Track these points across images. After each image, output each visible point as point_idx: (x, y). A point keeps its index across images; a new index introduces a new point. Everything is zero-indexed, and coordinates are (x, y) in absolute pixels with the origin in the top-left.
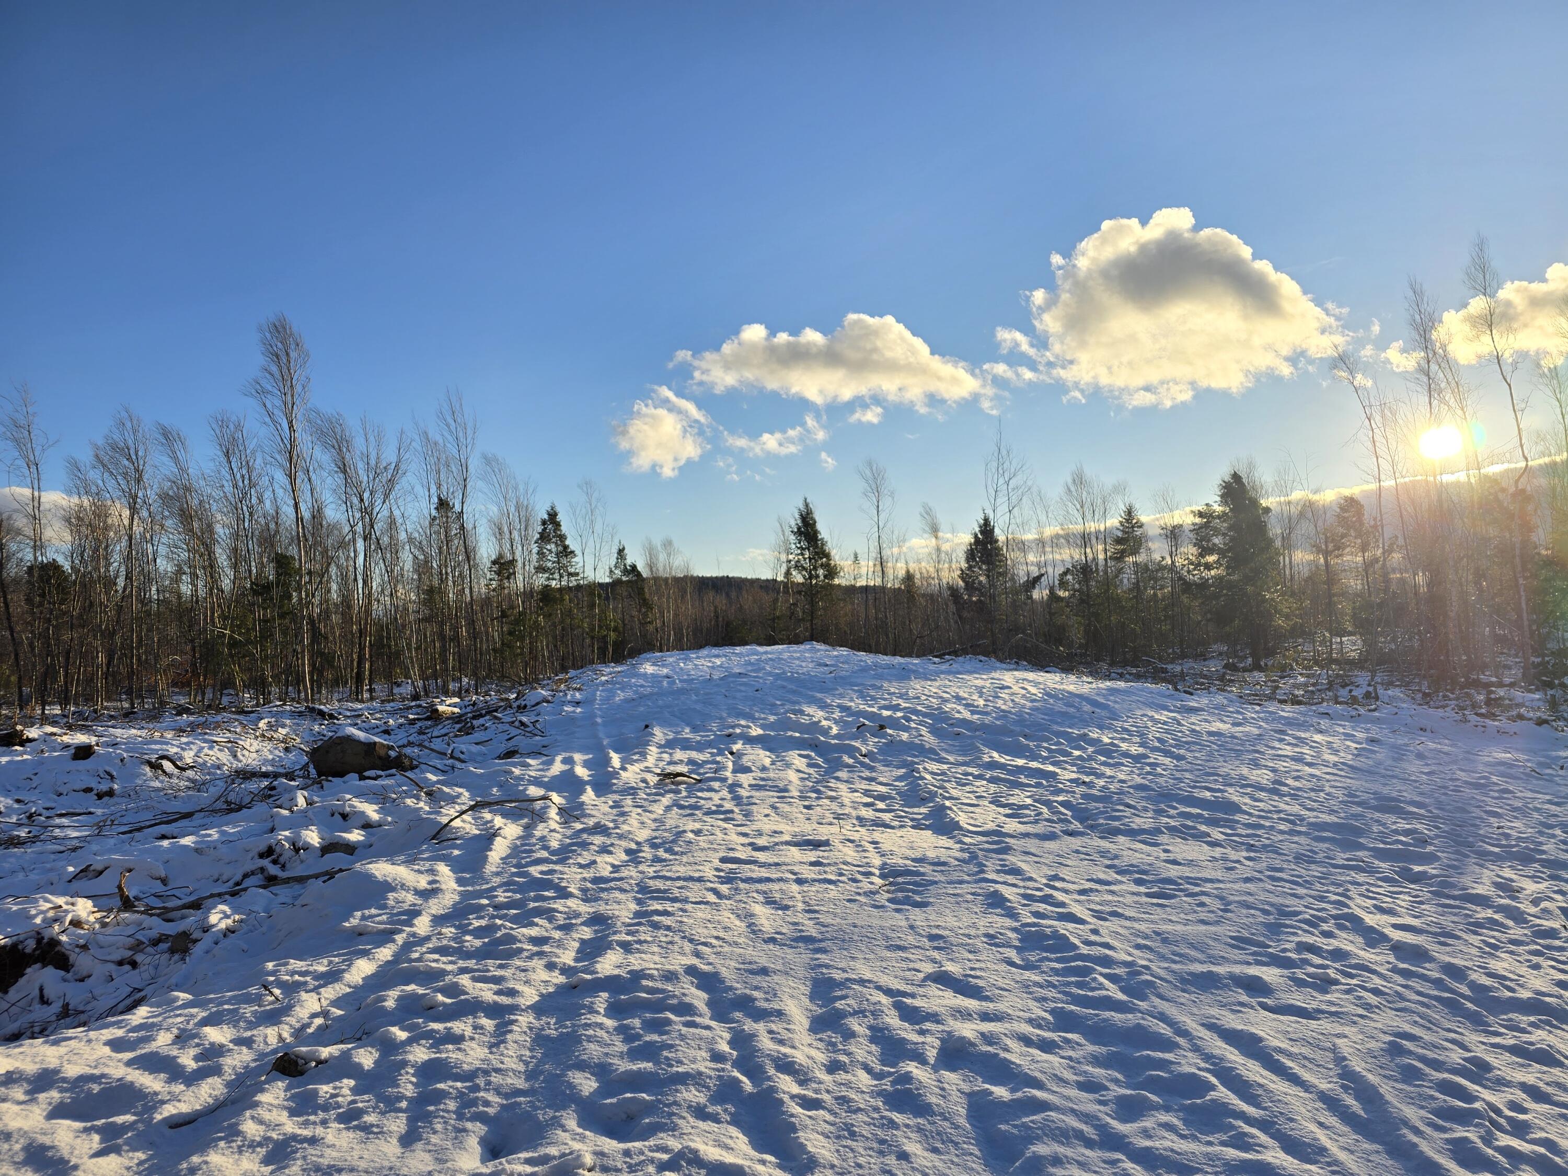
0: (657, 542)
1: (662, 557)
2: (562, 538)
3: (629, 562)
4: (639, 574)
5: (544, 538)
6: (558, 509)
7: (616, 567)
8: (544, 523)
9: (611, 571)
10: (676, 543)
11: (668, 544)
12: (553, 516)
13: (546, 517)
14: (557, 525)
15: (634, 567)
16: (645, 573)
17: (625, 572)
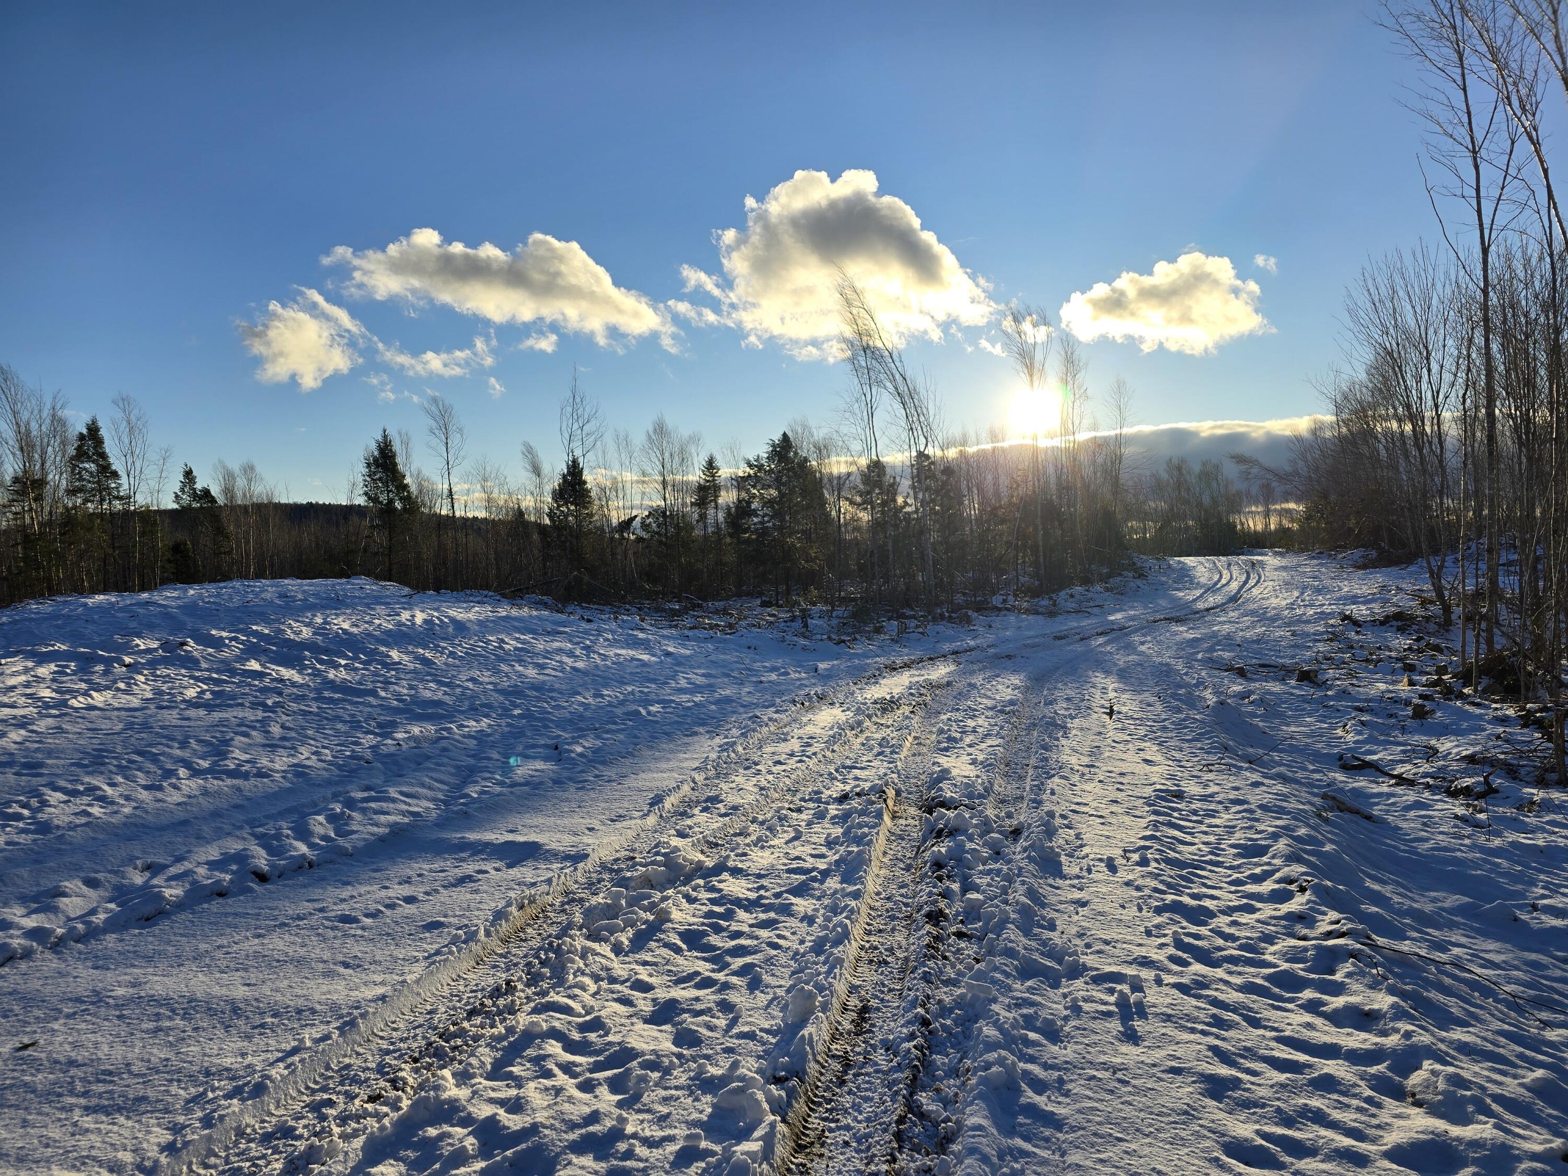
0: (235, 466)
1: (241, 483)
2: (103, 456)
3: (199, 486)
4: (213, 500)
5: (81, 454)
6: (100, 424)
7: (182, 490)
8: (81, 437)
9: (177, 496)
10: (259, 469)
11: (249, 469)
12: (93, 430)
13: (85, 431)
14: (99, 442)
15: (206, 493)
16: (221, 500)
17: (195, 496)
